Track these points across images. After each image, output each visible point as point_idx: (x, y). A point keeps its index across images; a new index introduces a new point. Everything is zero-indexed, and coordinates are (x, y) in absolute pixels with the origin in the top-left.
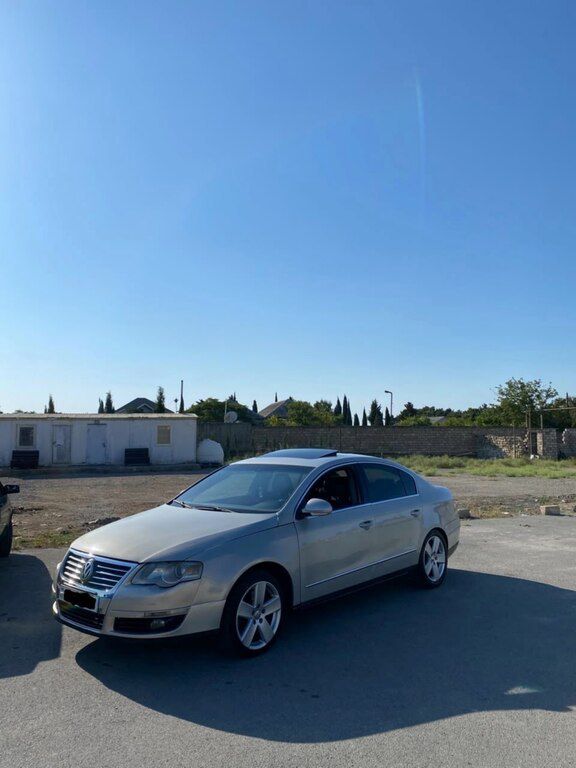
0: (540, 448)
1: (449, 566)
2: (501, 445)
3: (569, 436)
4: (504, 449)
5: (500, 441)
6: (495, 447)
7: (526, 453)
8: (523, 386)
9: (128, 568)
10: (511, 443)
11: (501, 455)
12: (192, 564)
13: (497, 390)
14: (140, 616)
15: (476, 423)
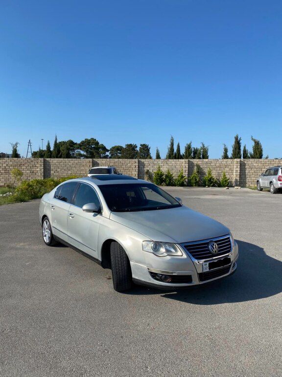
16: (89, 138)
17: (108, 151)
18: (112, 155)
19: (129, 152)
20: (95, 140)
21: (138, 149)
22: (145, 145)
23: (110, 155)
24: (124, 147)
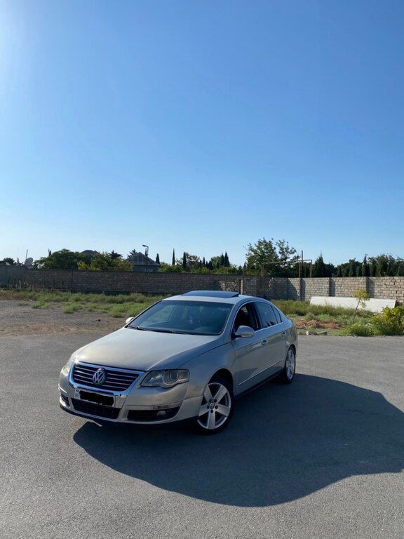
1: (296, 372)
3: (275, 284)
9: (137, 375)
12: (183, 371)
14: (151, 409)
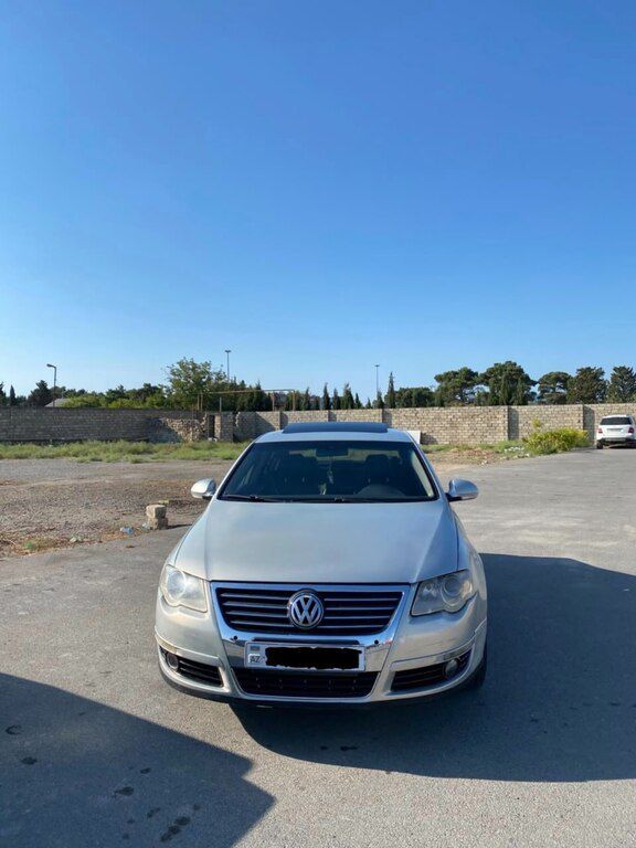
0: (218, 430)
2: (176, 429)
3: (242, 419)
4: (181, 433)
5: (176, 425)
6: (170, 431)
7: (203, 437)
8: (195, 367)
10: (187, 426)
11: (177, 439)
13: (169, 370)
15: (147, 404)
16: (503, 363)
17: (534, 383)
18: (543, 392)
19: (586, 385)
20: (515, 364)
21: (607, 377)
22: (624, 368)
23: (538, 393)
24: (573, 374)
